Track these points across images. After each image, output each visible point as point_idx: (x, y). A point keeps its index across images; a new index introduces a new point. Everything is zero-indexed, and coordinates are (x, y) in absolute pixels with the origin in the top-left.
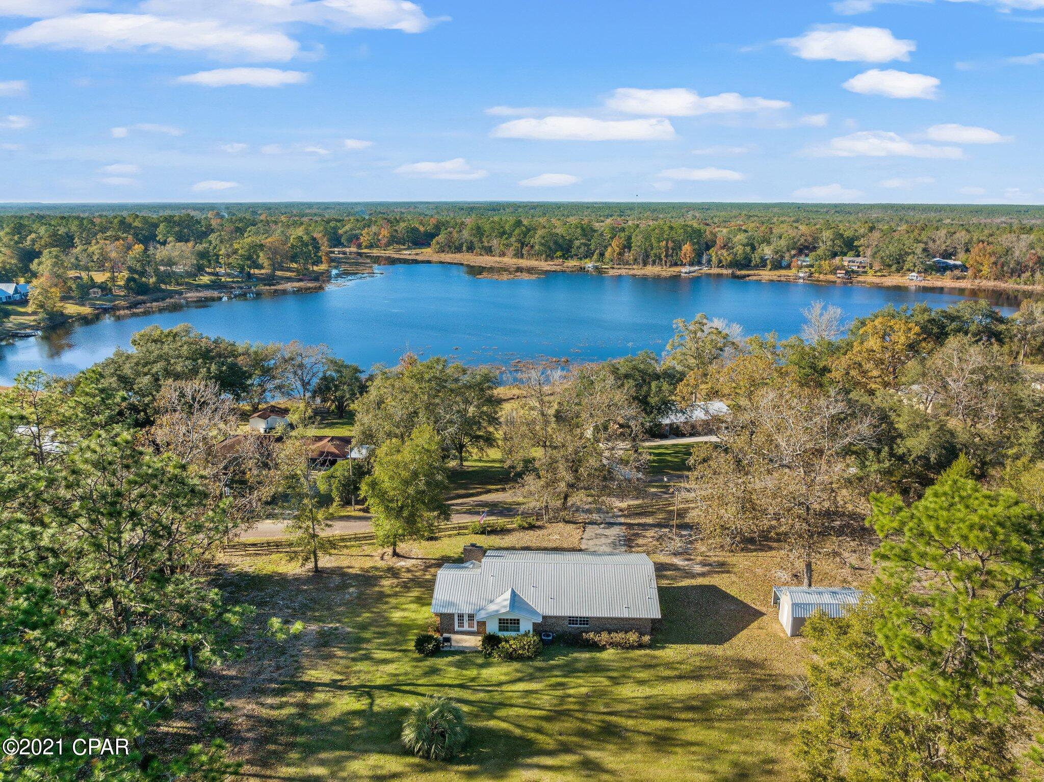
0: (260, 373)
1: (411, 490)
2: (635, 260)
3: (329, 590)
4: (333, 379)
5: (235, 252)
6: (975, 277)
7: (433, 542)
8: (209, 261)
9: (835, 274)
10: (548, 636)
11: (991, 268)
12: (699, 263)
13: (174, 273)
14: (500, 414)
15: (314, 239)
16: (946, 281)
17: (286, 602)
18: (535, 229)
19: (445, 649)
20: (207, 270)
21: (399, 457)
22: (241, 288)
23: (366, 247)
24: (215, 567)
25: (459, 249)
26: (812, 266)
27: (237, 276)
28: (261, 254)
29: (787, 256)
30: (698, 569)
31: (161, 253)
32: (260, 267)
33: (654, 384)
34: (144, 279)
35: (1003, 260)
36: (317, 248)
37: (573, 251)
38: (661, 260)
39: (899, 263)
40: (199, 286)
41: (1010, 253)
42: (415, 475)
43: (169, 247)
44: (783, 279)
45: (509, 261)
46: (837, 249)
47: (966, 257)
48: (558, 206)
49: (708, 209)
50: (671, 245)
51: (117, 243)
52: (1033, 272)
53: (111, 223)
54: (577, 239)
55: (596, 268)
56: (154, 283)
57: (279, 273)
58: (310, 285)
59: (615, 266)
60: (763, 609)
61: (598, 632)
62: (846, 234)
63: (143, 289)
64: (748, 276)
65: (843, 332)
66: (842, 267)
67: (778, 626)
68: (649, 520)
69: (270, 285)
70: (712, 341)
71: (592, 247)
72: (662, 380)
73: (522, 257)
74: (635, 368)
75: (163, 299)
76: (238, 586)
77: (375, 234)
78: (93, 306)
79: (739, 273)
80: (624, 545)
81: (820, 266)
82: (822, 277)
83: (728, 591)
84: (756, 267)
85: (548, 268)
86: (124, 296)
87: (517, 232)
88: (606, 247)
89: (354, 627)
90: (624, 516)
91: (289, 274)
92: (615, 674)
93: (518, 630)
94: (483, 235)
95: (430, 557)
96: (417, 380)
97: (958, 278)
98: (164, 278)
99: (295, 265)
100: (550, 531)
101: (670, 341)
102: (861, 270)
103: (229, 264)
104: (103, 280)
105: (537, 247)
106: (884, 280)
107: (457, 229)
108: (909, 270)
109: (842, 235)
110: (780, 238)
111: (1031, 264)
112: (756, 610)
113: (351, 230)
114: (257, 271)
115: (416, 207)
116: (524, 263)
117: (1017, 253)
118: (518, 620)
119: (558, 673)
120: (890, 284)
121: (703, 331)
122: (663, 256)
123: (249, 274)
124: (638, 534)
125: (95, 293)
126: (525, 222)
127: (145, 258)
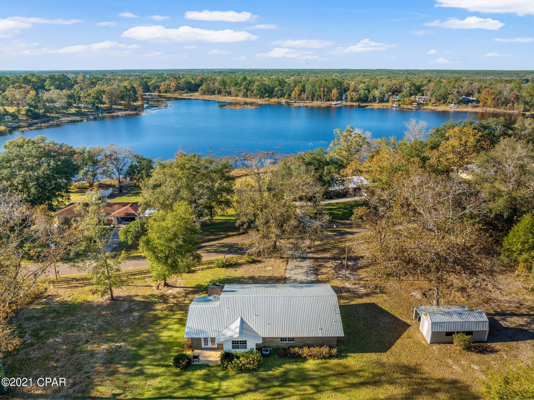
0: (92, 164)
1: (173, 245)
2: (307, 98)
3: (119, 314)
4: (136, 167)
5: (89, 95)
6: (484, 106)
7: (192, 274)
8: (75, 100)
9: (412, 105)
10: (267, 351)
11: (492, 101)
12: (341, 99)
13: (55, 106)
14: (234, 188)
15: (133, 87)
16: (469, 109)
17: (89, 324)
18: (254, 82)
19: (195, 363)
20: (74, 105)
21: (164, 224)
22: (93, 115)
23: (163, 92)
24: (46, 298)
25: (213, 93)
26: (399, 101)
27: (90, 109)
28: (104, 96)
29: (387, 95)
30: (363, 291)
31: (46, 96)
32: (104, 103)
33: (326, 168)
34: (36, 110)
35: (498, 97)
36: (135, 93)
37: (274, 93)
38: (321, 98)
39: (444, 99)
40: (70, 114)
41: (501, 93)
42: (175, 235)
43: (51, 92)
44: (385, 107)
45: (240, 99)
46: (412, 92)
47: (478, 96)
48: (266, 71)
49: (343, 72)
50: (326, 89)
51: (21, 90)
52: (513, 103)
53: (19, 79)
54: (276, 87)
55: (287, 102)
56: (42, 112)
57: (114, 107)
58: (131, 113)
59: (297, 101)
60: (408, 322)
61: (301, 347)
62: (417, 84)
63: (36, 116)
64: (367, 106)
65: (427, 136)
66: (415, 101)
67: (419, 335)
68: (328, 255)
69: (109, 113)
70: (356, 141)
71: (285, 91)
72: (331, 165)
73: (247, 97)
74: (314, 158)
75: (48, 121)
76: (58, 313)
77: (168, 85)
78: (6, 126)
79: (362, 104)
80: (313, 273)
81: (404, 101)
82: (405, 106)
83: (383, 308)
84: (371, 101)
85: (261, 103)
86: (26, 120)
87: (244, 83)
88: (292, 91)
89: (133, 346)
90: (312, 252)
91: (120, 107)
92: (316, 382)
93: (246, 348)
94: (226, 85)
95: (189, 285)
96: (182, 169)
97: (475, 107)
98: (48, 110)
99: (123, 102)
100: (266, 264)
101: (332, 142)
102: (425, 102)
103: (86, 102)
104: (14, 111)
105: (255, 91)
106: (437, 108)
107: (212, 82)
108: (449, 103)
109: (414, 84)
110: (383, 86)
111: (512, 99)
112: (403, 322)
113: (155, 83)
114: (102, 106)
115: (191, 72)
116: (248, 100)
117: (505, 93)
118: (246, 341)
119: (277, 383)
120: (440, 110)
121: (351, 136)
122: (322, 96)
123: (97, 107)
124: (321, 265)
125: (9, 118)
126: (249, 78)
127: (37, 99)
